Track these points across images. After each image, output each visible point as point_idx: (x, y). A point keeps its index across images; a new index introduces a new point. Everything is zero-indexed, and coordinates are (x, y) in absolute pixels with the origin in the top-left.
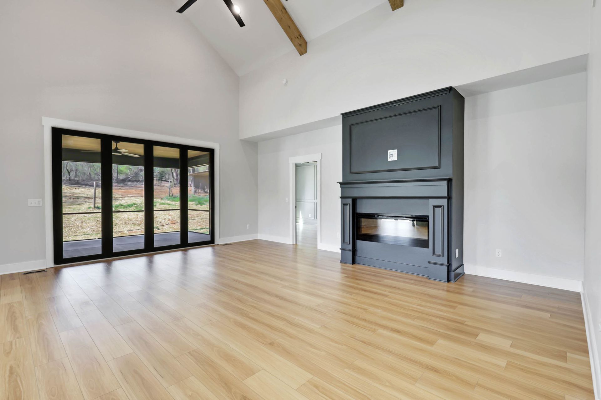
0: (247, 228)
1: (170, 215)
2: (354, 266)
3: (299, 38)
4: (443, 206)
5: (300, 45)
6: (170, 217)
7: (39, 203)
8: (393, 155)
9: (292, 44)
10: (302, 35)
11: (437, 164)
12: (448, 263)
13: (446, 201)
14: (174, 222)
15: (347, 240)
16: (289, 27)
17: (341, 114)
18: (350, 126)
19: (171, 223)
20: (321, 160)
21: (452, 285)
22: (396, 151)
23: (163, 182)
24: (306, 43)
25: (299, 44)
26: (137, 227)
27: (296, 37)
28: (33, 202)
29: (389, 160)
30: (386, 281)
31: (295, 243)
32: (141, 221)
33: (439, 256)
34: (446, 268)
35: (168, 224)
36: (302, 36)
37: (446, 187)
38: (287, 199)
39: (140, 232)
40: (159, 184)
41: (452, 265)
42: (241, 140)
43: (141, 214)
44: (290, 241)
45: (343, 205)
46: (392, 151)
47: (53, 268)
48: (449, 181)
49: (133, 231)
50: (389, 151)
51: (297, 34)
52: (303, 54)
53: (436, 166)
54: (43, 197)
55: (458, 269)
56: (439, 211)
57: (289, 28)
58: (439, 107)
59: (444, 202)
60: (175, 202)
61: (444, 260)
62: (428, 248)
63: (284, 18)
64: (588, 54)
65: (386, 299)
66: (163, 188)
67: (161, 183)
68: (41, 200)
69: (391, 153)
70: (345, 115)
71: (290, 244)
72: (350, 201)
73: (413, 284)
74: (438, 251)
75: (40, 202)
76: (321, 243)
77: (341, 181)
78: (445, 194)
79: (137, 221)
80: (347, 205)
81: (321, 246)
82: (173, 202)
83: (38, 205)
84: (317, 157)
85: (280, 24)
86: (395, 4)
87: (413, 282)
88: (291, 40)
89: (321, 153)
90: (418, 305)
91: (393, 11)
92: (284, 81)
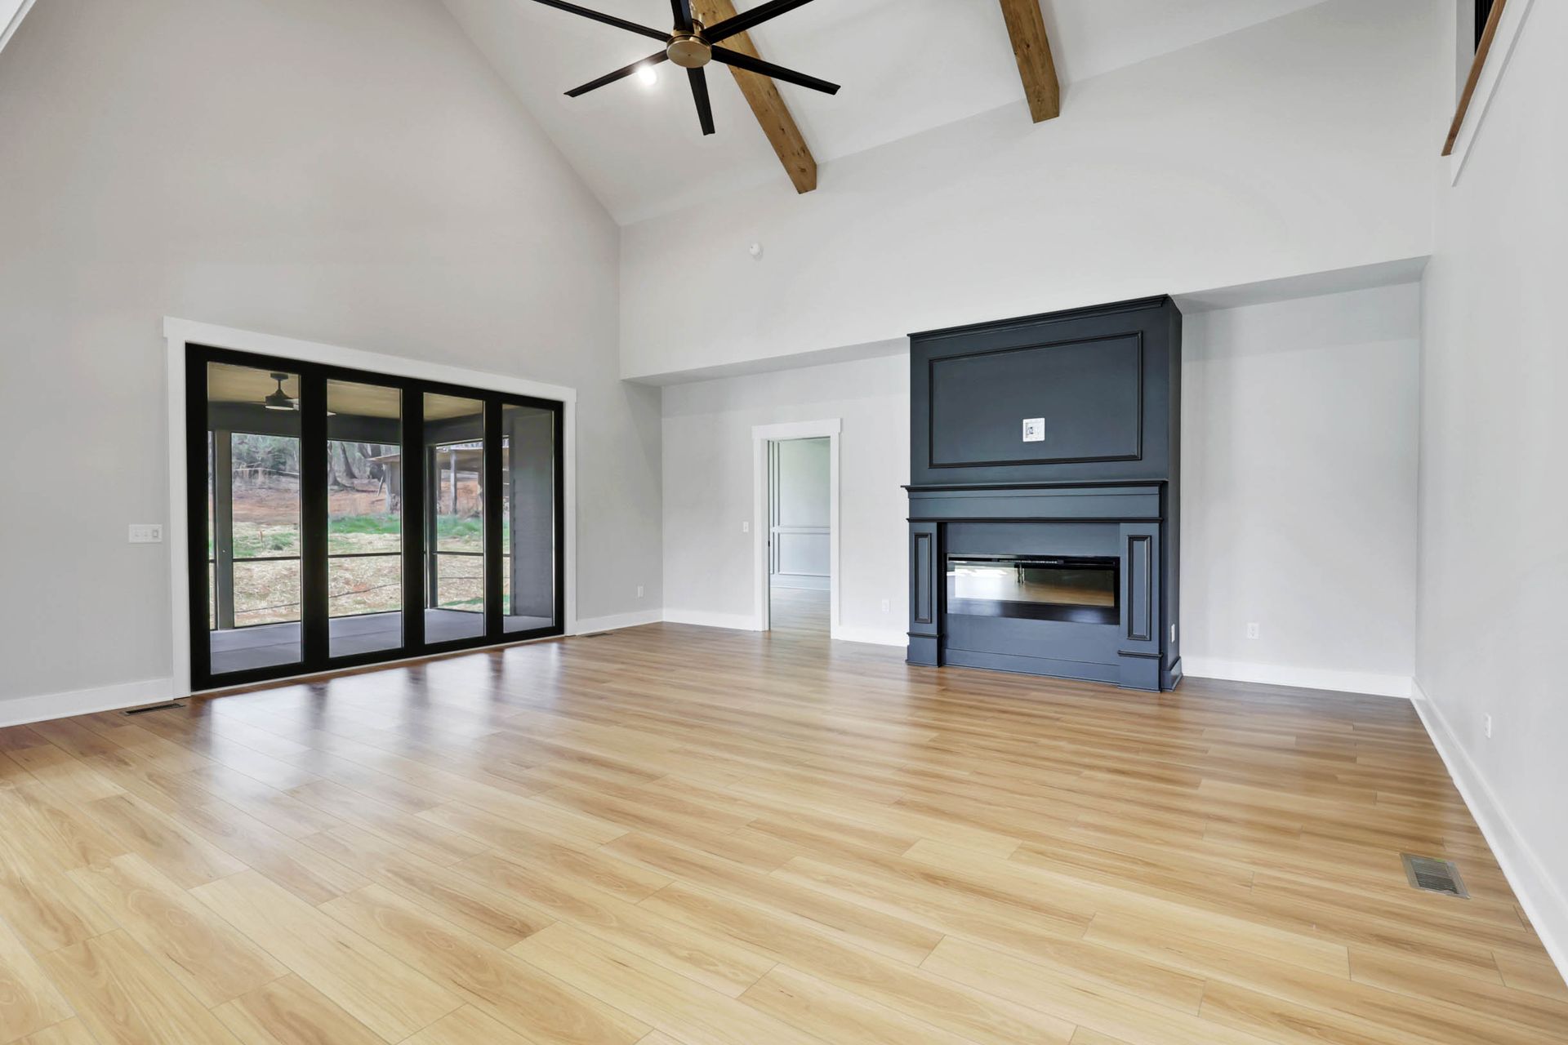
0: (639, 595)
1: (347, 570)
2: (940, 669)
3: (802, 154)
4: (1151, 537)
5: (803, 170)
6: (348, 575)
7: (155, 534)
8: (1035, 430)
9: (783, 167)
10: (806, 148)
11: (1135, 452)
12: (1160, 653)
13: (1157, 525)
14: (363, 588)
15: (924, 614)
16: (783, 130)
17: (908, 335)
18: (931, 362)
19: (356, 590)
20: (839, 434)
21: (1167, 696)
22: (1042, 420)
23: (283, 479)
24: (814, 166)
25: (799, 168)
26: (258, 602)
27: (796, 154)
28: (139, 533)
29: (1025, 440)
30: (1034, 694)
31: (767, 629)
32: (264, 586)
33: (1142, 638)
34: (1156, 662)
35: (348, 593)
36: (808, 150)
37: (1157, 499)
38: (746, 524)
39: (269, 614)
40: (272, 485)
41: (1167, 656)
42: (624, 381)
43: (258, 567)
44: (754, 623)
45: (916, 538)
46: (1033, 420)
47: (189, 700)
48: (1163, 486)
49: (251, 613)
50: (1025, 421)
51: (797, 147)
52: (807, 191)
53: (1133, 454)
54: (164, 519)
55: (1174, 668)
56: (1142, 548)
57: (781, 131)
58: (1140, 335)
59: (1153, 529)
60: (342, 534)
61: (1152, 648)
62: (1117, 622)
63: (773, 111)
64: (1429, 257)
65: (1058, 723)
66: (287, 495)
67: (279, 481)
68: (158, 527)
69: (1030, 426)
70: (917, 339)
71: (755, 631)
72: (932, 528)
73: (1092, 697)
74: (1140, 628)
75: (157, 531)
76: (840, 624)
77: (908, 484)
78: (1156, 514)
79: (253, 585)
80: (925, 535)
81: (841, 631)
82: (337, 535)
83: (152, 541)
84: (829, 428)
85: (761, 121)
86: (1041, 111)
87: (1092, 694)
88: (782, 158)
89: (842, 420)
90: (1129, 731)
91: (1035, 122)
92: (755, 250)
